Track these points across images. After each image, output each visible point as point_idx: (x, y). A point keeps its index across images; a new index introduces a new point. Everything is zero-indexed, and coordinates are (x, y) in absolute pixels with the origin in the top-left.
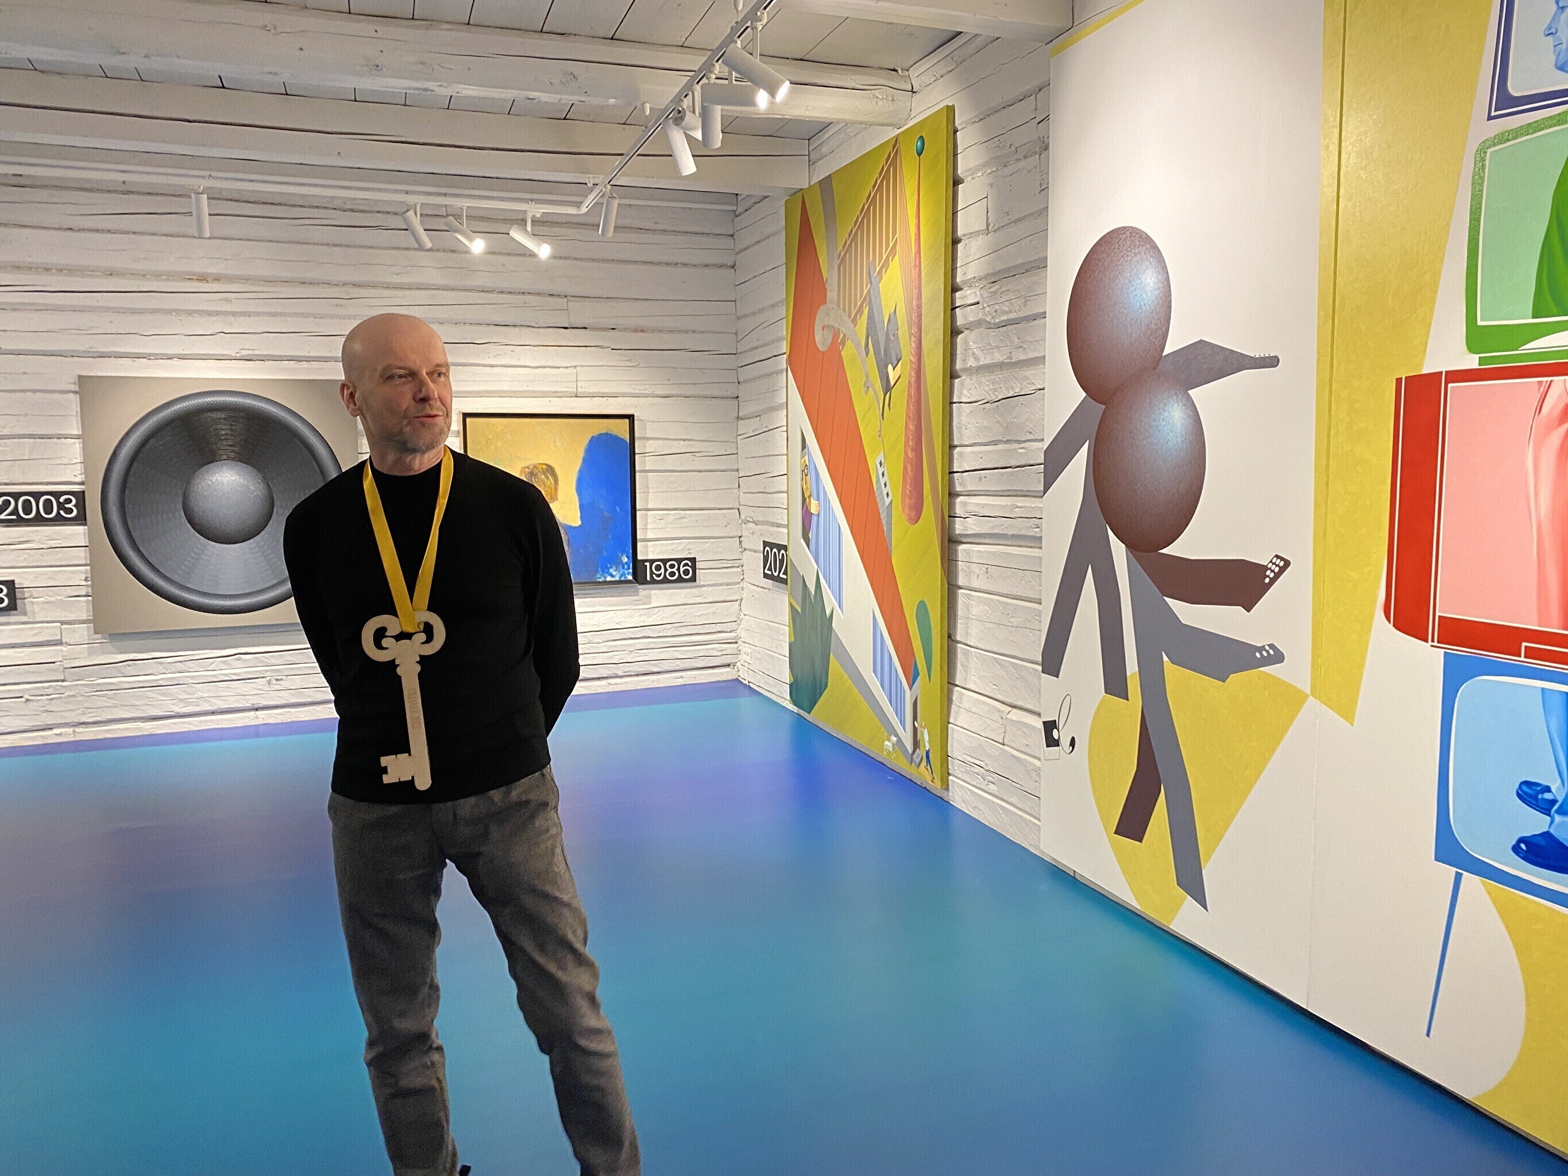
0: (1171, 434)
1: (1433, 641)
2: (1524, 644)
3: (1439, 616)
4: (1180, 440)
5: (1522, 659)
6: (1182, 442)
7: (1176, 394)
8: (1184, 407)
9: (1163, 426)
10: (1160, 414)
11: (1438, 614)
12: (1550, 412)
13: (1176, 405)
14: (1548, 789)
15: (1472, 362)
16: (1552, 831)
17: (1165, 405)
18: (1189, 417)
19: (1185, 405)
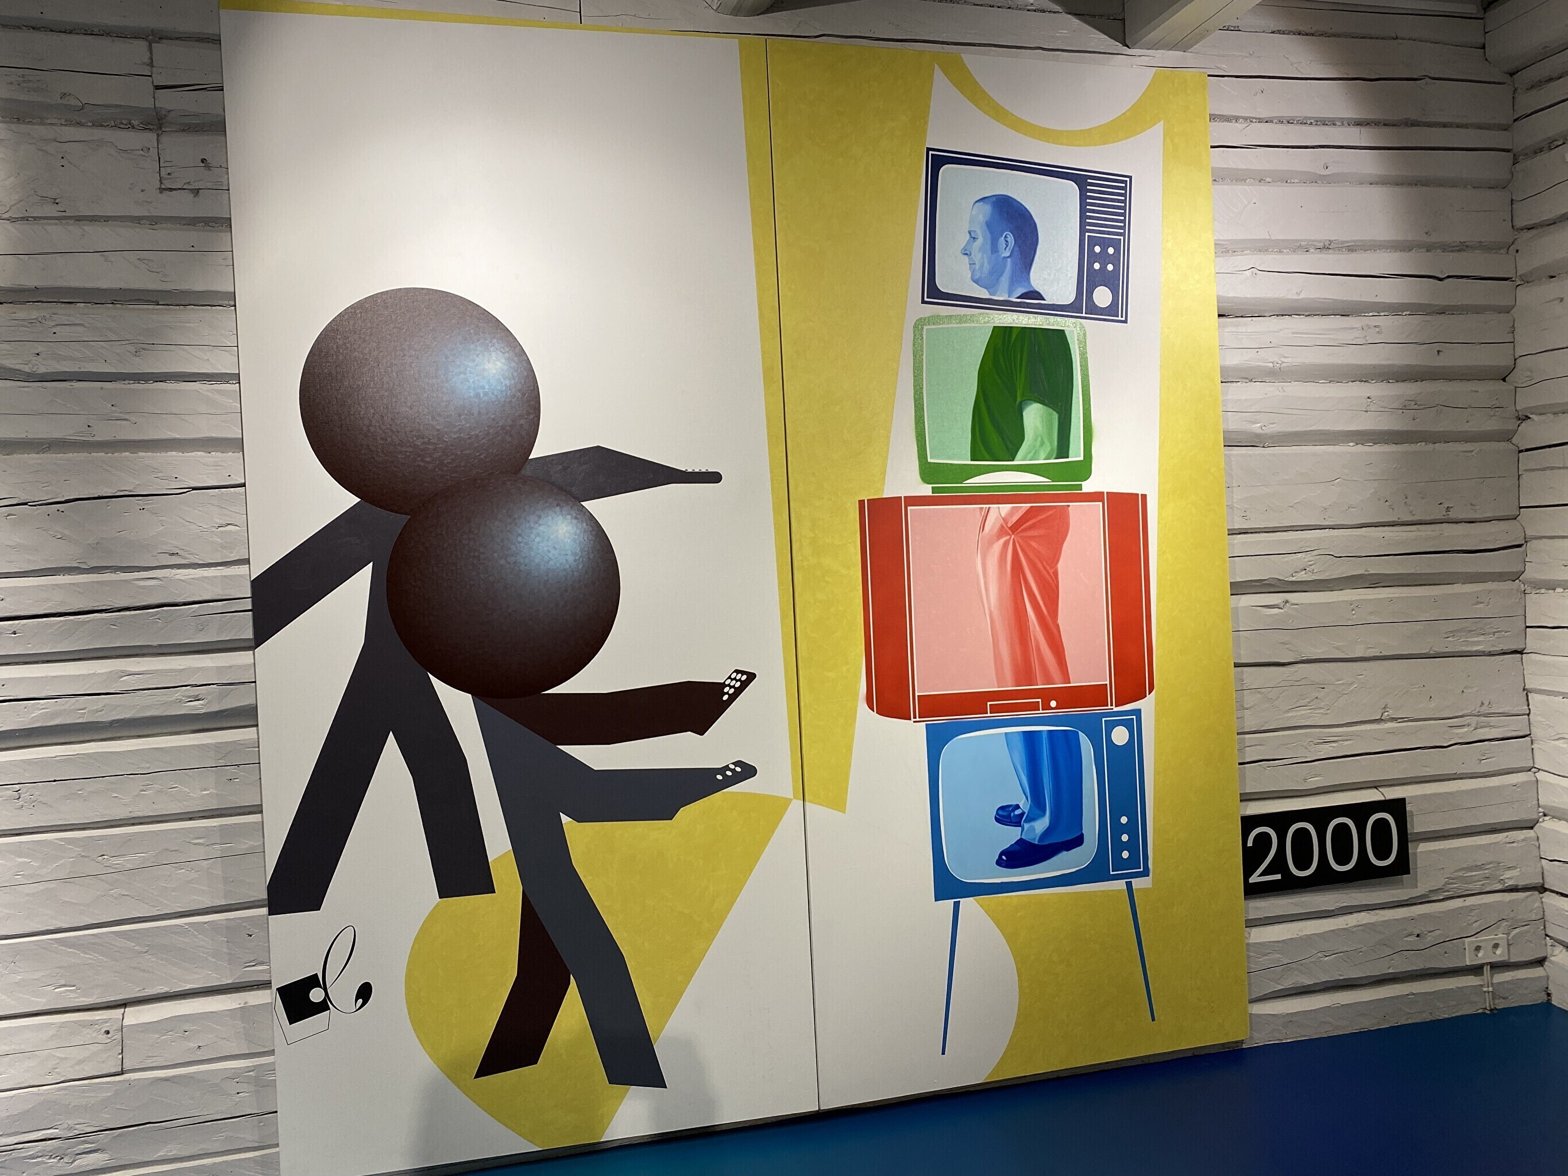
0: (553, 552)
1: (915, 717)
2: (989, 703)
3: (918, 696)
4: (571, 559)
5: (989, 715)
6: (575, 560)
7: (558, 505)
8: (575, 521)
9: (539, 543)
10: (531, 528)
11: (917, 694)
12: (992, 530)
13: (561, 517)
14: (1017, 807)
15: (926, 490)
16: (1023, 837)
17: (540, 517)
18: (585, 532)
19: (576, 518)
